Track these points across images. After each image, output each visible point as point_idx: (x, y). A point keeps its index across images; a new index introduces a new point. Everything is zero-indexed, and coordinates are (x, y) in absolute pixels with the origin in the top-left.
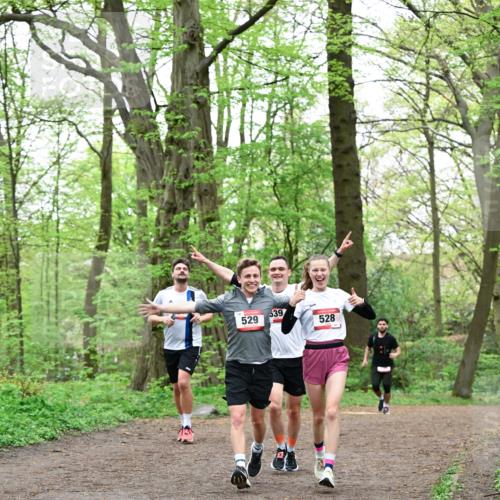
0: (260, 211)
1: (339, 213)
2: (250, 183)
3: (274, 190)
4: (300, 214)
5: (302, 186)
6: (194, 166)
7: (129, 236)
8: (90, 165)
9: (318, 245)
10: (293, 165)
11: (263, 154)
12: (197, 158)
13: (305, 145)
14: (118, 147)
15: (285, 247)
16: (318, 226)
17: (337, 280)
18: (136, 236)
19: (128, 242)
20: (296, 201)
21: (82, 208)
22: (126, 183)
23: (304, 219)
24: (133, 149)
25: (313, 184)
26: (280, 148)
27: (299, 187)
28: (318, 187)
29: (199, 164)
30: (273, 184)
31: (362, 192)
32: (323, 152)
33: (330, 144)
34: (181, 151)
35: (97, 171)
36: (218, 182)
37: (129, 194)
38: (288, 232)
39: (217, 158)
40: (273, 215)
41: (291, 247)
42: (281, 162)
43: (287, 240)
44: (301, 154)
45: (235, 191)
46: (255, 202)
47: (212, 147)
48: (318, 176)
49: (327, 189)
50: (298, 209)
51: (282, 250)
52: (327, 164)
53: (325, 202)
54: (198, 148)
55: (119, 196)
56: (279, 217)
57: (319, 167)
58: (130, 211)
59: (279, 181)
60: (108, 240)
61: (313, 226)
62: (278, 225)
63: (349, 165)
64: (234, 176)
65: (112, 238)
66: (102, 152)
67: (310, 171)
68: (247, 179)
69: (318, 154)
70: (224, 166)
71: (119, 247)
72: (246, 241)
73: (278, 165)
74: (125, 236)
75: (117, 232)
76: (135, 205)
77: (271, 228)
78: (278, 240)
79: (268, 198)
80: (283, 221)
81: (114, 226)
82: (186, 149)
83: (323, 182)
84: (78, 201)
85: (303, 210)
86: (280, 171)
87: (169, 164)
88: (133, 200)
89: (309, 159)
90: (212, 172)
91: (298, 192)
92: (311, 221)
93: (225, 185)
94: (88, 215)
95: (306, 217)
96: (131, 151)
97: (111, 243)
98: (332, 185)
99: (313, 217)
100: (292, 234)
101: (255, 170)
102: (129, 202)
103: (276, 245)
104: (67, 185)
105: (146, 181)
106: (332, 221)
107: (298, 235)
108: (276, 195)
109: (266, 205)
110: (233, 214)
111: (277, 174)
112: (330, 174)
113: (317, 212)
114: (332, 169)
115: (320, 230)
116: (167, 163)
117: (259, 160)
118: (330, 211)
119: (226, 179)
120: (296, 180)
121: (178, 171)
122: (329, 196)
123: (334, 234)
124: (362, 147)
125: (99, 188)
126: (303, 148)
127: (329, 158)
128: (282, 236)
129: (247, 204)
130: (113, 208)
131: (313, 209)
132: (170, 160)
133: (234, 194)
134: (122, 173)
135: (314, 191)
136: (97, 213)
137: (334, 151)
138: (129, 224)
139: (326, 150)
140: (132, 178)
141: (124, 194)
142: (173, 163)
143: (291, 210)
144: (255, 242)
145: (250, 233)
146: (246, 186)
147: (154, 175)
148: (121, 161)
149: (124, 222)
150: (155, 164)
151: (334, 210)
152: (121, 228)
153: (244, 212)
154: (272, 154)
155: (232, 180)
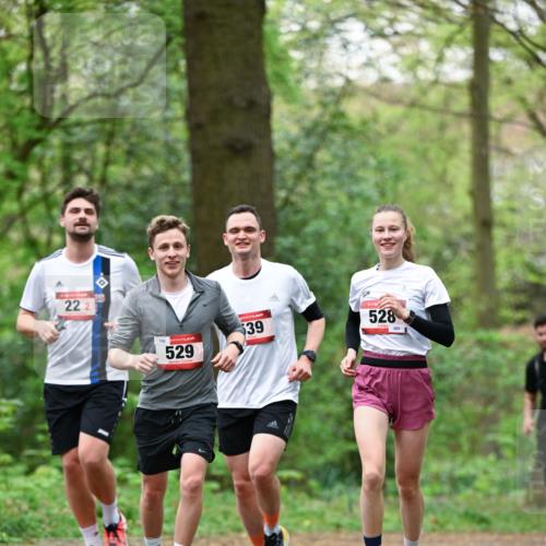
15: (31, 58)
17: (186, 157)
51: (22, 67)
103: (3, 54)
123: (178, 21)
128: (21, 25)
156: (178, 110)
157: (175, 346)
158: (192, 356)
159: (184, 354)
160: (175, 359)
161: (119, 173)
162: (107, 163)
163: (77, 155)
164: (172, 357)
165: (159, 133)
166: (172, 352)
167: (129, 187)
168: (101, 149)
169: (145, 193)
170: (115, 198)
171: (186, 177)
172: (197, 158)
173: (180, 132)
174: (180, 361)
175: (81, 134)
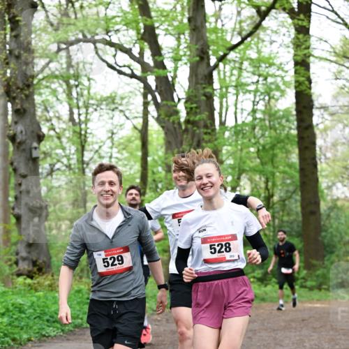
0: (248, 169)
1: (302, 170)
2: (241, 150)
3: (258, 155)
4: (275, 170)
5: (277, 151)
6: (203, 139)
7: (160, 185)
8: (133, 139)
9: (287, 191)
10: (271, 137)
11: (250, 130)
12: (206, 133)
13: (279, 123)
14: (152, 126)
15: (265, 193)
16: (288, 179)
17: (300, 215)
18: (164, 186)
19: (159, 190)
20: (272, 162)
21: (128, 167)
22: (157, 150)
23: (278, 174)
24: (163, 127)
25: (284, 151)
26: (262, 126)
27: (275, 152)
28: (288, 152)
29: (206, 137)
30: (256, 150)
31: (318, 156)
32: (290, 128)
33: (296, 123)
34: (195, 128)
35: (138, 143)
36: (219, 149)
37: (160, 157)
38: (267, 182)
39: (219, 133)
40: (257, 171)
41: (269, 193)
42: (263, 135)
43: (267, 188)
44: (275, 130)
45: (231, 155)
46: (244, 162)
47: (215, 126)
48: (287, 144)
49: (294, 153)
50: (274, 167)
51: (263, 195)
52: (294, 136)
53: (292, 163)
54: (206, 126)
55: (154, 159)
56: (261, 172)
57: (288, 138)
58: (160, 169)
59: (261, 148)
60: (145, 189)
61: (284, 179)
62: (260, 178)
63: (308, 137)
64: (230, 145)
65: (148, 187)
66: (142, 130)
67: (282, 141)
68: (239, 147)
69: (287, 129)
70: (224, 138)
71: (152, 193)
72: (238, 189)
73: (260, 137)
74: (157, 187)
75: (152, 184)
76: (164, 165)
77: (255, 181)
78: (261, 188)
79: (253, 160)
80: (264, 175)
81: (150, 180)
82: (198, 127)
83: (291, 149)
84: (126, 163)
85: (277, 167)
86: (262, 141)
87: (187, 138)
88: (163, 162)
89: (281, 133)
90: (216, 143)
91: (274, 156)
92: (282, 175)
93: (224, 152)
94: (132, 172)
95: (279, 172)
96: (161, 129)
97: (148, 191)
98: (297, 151)
99: (284, 172)
100: (270, 184)
101: (245, 141)
102: (160, 163)
103: (258, 192)
104: (118, 152)
105: (171, 149)
106: (297, 175)
107: (274, 185)
108: (259, 158)
109: (252, 165)
110: (230, 170)
111: (260, 144)
112: (296, 143)
113: (287, 169)
114: (296, 139)
115: (288, 181)
116: (185, 136)
117: (248, 134)
118: (295, 169)
119: (225, 148)
120: (273, 147)
121: (193, 142)
122: (294, 158)
123: (299, 184)
124: (317, 125)
125: (140, 154)
126: (277, 126)
127: (294, 132)
128: (263, 185)
129: (239, 164)
130: (149, 168)
131: (284, 167)
132: (187, 134)
133: (230, 157)
134: (155, 144)
135: (284, 155)
136: (138, 171)
137: (299, 128)
138: (160, 178)
139: (293, 127)
140: (162, 147)
141: (156, 158)
142: (189, 136)
143: (269, 168)
144: (245, 189)
145: (242, 183)
146: (239, 152)
147: (176, 144)
148: (155, 136)
149: (156, 177)
150: (177, 137)
151: (298, 167)
152: (154, 181)
153: (237, 169)
154: (256, 130)
155: (229, 148)
156: (299, 204)
157: (109, 258)
158: (123, 263)
159: (116, 262)
160: (110, 267)
161: (285, 218)
162: (283, 216)
163: (276, 215)
164: (108, 266)
165: (294, 209)
166: (108, 262)
167: (287, 222)
168: (281, 213)
169: (292, 223)
170: (285, 224)
171: (300, 219)
172: (303, 215)
173: (299, 209)
174: (114, 268)
175: (277, 210)
